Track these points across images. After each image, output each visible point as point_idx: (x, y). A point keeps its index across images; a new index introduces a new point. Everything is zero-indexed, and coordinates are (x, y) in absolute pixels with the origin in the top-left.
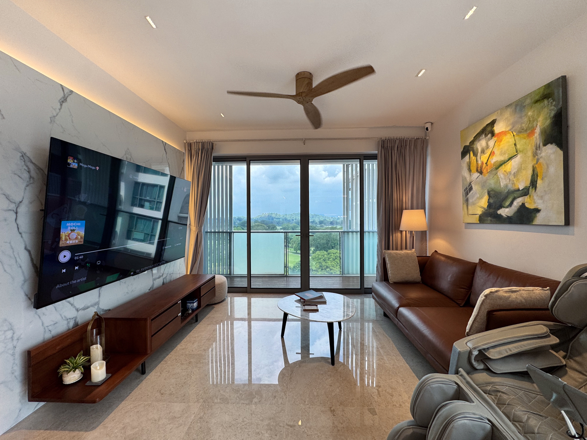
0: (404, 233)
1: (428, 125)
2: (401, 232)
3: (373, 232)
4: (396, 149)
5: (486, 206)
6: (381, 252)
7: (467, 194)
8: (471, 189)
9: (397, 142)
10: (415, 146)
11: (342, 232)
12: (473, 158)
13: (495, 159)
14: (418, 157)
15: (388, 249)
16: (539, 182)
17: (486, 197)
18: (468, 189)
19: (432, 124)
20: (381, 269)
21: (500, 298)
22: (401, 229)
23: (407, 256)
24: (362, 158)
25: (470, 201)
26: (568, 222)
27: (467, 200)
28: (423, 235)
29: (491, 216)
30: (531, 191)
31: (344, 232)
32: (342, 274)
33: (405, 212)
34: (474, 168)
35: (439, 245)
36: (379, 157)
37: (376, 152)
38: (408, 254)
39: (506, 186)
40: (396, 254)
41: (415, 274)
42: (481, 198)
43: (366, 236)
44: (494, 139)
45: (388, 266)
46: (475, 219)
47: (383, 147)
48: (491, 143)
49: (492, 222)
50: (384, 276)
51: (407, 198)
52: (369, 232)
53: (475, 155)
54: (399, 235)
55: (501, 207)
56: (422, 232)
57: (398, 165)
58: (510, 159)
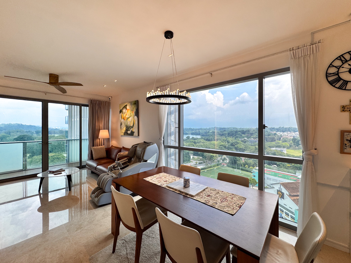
0: (101, 139)
1: (110, 97)
2: (99, 139)
3: (86, 139)
4: (97, 104)
5: (125, 130)
6: (90, 148)
7: (121, 126)
8: (122, 124)
9: (98, 102)
10: (105, 105)
11: (68, 140)
12: (122, 114)
13: (127, 116)
14: (107, 109)
15: (94, 146)
16: (134, 125)
17: (125, 127)
18: (121, 124)
19: (112, 97)
20: (90, 155)
21: (121, 155)
22: (99, 138)
23: (101, 148)
24: (81, 105)
25: (122, 128)
26: (138, 135)
27: (121, 128)
28: (108, 140)
29: (126, 134)
30: (133, 127)
31: (69, 140)
32: (68, 163)
33: (101, 131)
34: (123, 118)
35: (114, 143)
36: (89, 106)
37: (88, 104)
38: (101, 147)
39: (129, 125)
40: (97, 148)
41: (104, 154)
42: (124, 127)
43: (83, 141)
44: (127, 110)
45: (93, 153)
46: (123, 134)
47: (91, 102)
48: (126, 111)
49: (127, 135)
50: (91, 158)
51: (102, 125)
52: (84, 139)
53: (123, 113)
54: (98, 140)
55: (128, 131)
56: (108, 138)
57: (98, 111)
58: (130, 117)
